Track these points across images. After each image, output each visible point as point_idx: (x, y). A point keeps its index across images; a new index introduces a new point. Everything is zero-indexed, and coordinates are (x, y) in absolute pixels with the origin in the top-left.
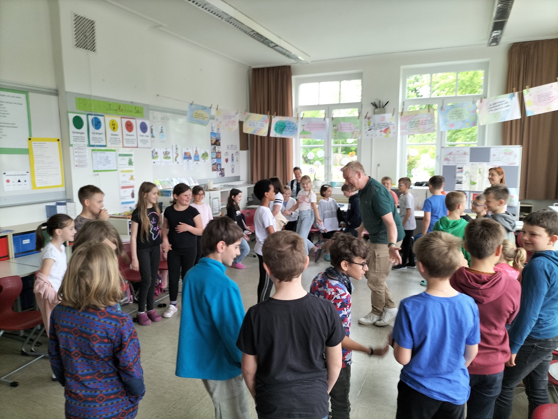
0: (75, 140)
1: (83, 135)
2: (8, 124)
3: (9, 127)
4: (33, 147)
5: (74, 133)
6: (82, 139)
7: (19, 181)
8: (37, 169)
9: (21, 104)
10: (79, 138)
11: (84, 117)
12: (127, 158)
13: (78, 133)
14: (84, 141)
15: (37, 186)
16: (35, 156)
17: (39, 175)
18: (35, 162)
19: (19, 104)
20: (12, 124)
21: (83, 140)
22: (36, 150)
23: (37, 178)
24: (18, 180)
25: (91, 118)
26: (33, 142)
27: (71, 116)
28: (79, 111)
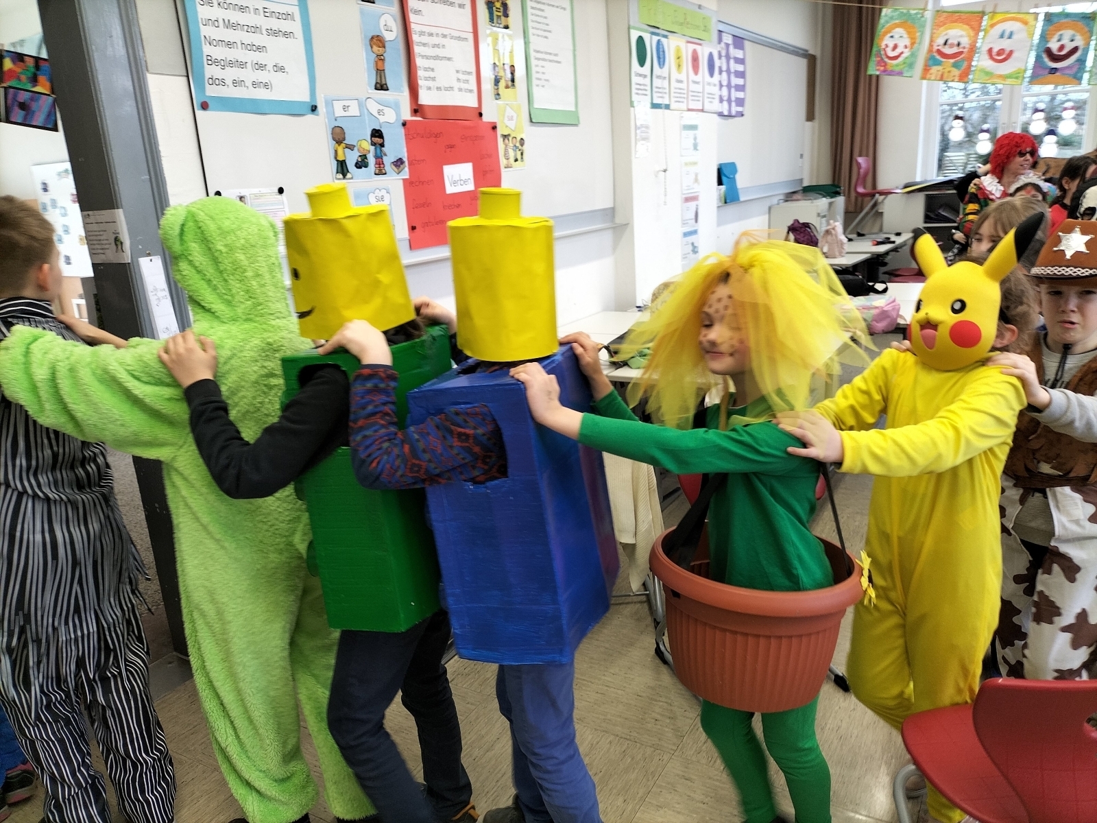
0: (637, 91)
1: (645, 81)
2: (550, 54)
3: (551, 61)
5: (636, 74)
6: (644, 90)
9: (564, 9)
10: (641, 87)
11: (647, 40)
12: (691, 133)
13: (640, 75)
14: (647, 95)
20: (554, 55)
21: (646, 92)
25: (655, 41)
27: (635, 35)
28: (642, 26)
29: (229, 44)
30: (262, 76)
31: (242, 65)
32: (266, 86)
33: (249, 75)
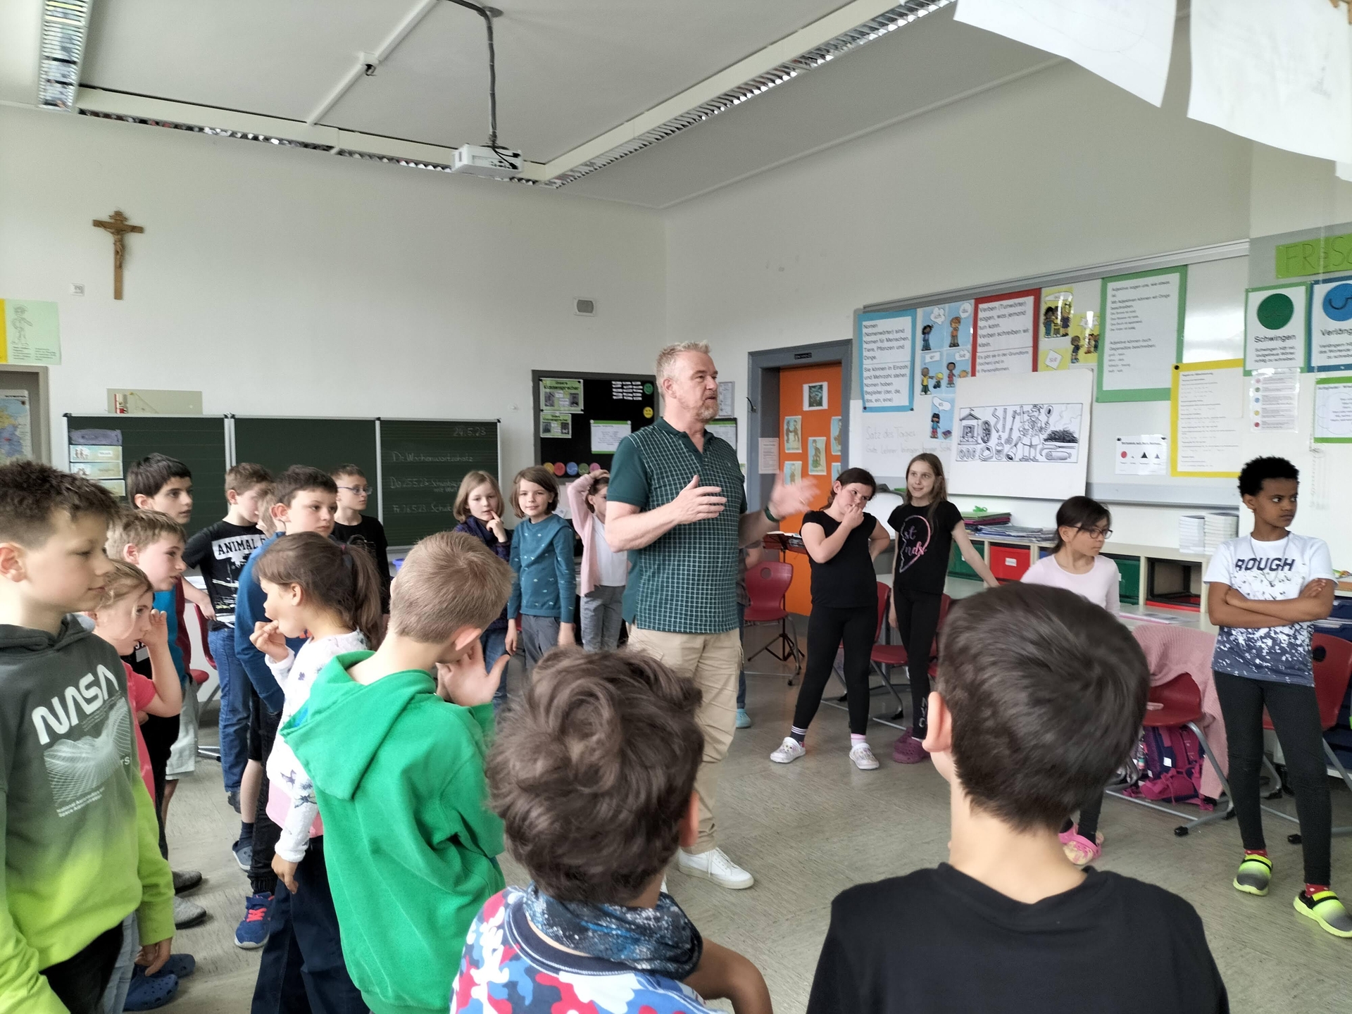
0: (1258, 358)
1: (1288, 343)
2: (1137, 341)
3: (1138, 347)
4: (1181, 382)
5: (1258, 340)
6: (1283, 354)
7: (1144, 456)
8: (1184, 433)
9: (1167, 296)
10: (1274, 352)
11: (1297, 296)
13: (1272, 339)
14: (1291, 359)
15: (1180, 469)
16: (1180, 403)
17: (1187, 445)
18: (1180, 416)
19: (1162, 296)
20: (1144, 341)
21: (1287, 355)
22: (1186, 391)
23: (1181, 453)
24: (1142, 454)
25: (1321, 291)
26: (1181, 373)
28: (1283, 281)
29: (875, 385)
30: (888, 396)
31: (879, 392)
32: (890, 400)
33: (881, 397)
